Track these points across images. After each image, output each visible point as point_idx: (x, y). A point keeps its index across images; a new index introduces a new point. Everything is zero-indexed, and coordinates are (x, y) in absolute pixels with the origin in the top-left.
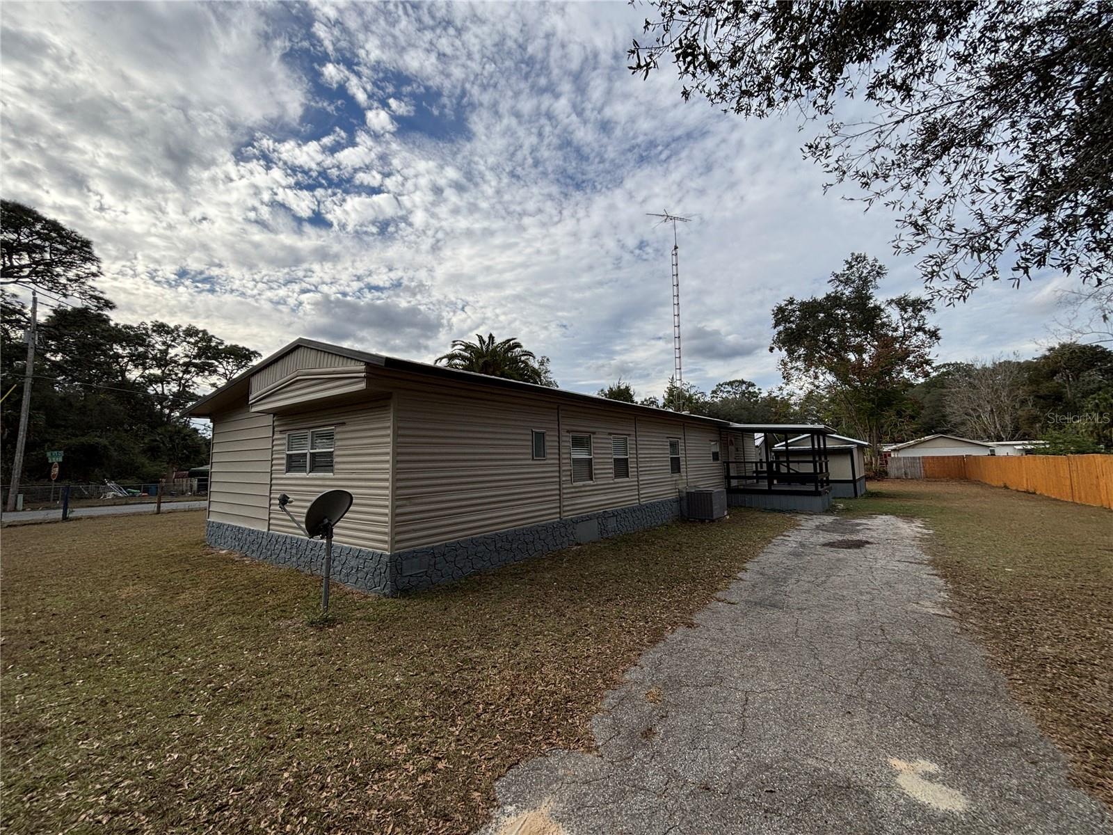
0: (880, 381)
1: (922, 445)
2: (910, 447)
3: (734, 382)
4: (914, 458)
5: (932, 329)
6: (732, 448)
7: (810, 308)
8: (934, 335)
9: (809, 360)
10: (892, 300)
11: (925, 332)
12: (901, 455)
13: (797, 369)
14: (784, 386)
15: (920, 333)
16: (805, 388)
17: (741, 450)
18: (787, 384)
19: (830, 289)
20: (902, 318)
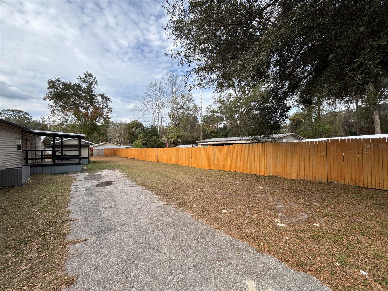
0: (92, 121)
1: (106, 145)
2: (102, 145)
3: (15, 110)
4: (102, 149)
5: (110, 108)
6: (29, 143)
7: (67, 86)
8: (110, 109)
9: (64, 108)
10: (100, 94)
11: (108, 108)
12: (97, 148)
13: (58, 110)
14: (50, 117)
15: (106, 108)
16: (61, 119)
17: (34, 144)
18: (52, 116)
19: (77, 82)
20: (102, 101)
